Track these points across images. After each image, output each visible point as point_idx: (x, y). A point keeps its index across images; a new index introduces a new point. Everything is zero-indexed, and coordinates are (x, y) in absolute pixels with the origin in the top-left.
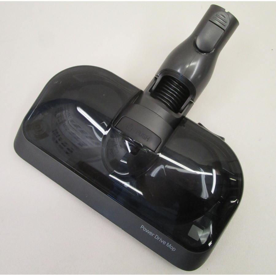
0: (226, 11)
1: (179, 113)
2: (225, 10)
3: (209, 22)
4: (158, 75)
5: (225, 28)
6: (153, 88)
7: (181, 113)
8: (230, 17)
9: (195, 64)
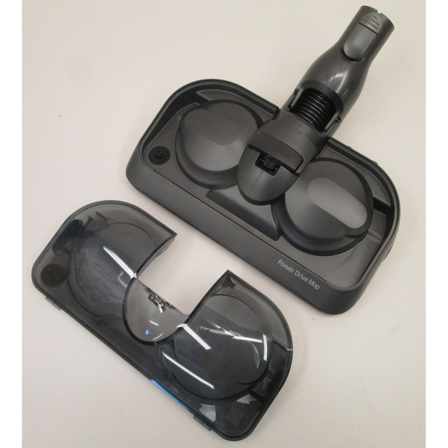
0: (379, 12)
1: (324, 132)
2: (377, 11)
3: (359, 24)
4: (299, 88)
5: (377, 31)
6: (293, 105)
7: (326, 131)
8: (384, 19)
9: (342, 76)
